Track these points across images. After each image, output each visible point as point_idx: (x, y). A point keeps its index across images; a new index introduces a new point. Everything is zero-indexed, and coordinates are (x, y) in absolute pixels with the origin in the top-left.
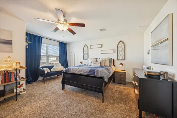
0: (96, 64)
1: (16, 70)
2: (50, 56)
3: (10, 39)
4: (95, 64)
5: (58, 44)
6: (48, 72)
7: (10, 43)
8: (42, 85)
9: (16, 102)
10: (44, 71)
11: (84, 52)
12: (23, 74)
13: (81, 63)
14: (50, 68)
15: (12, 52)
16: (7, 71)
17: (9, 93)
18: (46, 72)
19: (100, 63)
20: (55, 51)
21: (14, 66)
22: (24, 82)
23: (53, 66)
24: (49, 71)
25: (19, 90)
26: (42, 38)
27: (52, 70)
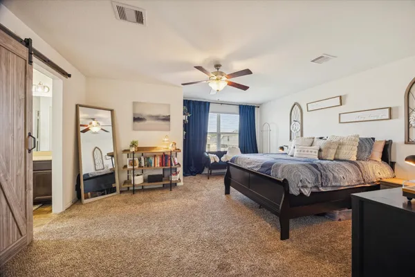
0: (306, 153)
1: (171, 152)
2: (223, 133)
3: (168, 115)
4: (302, 152)
5: (237, 109)
6: (215, 162)
7: (167, 119)
8: (204, 181)
9: (169, 192)
10: (208, 159)
11: (293, 123)
12: (179, 159)
13: (282, 148)
14: (220, 154)
15: (169, 130)
16: (164, 153)
17: (166, 180)
18: (212, 161)
19: (320, 150)
20: (232, 123)
21: (171, 148)
22: (180, 170)
23: (225, 153)
24: (218, 160)
25: (174, 178)
26: (209, 103)
27: (223, 159)
